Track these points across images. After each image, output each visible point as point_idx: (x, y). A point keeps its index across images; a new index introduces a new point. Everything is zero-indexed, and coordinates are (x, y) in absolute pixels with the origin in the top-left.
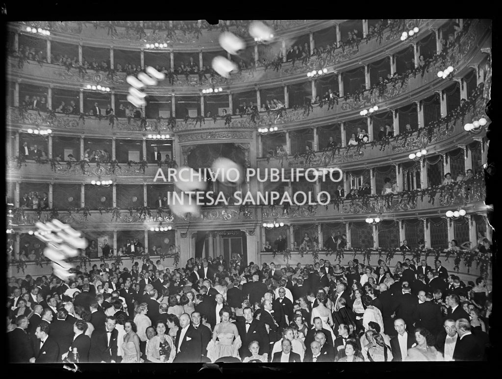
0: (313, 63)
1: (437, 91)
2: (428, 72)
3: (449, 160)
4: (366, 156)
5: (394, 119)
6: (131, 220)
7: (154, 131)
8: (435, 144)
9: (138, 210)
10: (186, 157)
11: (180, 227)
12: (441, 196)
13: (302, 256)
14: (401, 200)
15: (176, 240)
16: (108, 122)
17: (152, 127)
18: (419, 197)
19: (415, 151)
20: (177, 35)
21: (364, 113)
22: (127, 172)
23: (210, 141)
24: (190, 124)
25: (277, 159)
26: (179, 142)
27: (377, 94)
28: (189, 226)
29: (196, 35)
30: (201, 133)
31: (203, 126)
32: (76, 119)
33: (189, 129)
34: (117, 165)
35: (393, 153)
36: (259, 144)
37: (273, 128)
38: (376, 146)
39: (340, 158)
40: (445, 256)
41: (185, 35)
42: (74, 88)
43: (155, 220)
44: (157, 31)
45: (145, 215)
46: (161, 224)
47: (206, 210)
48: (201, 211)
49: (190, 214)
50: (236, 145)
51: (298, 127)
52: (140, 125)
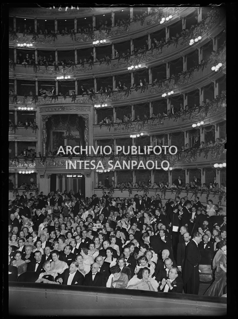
0: (132, 61)
1: (212, 81)
2: (206, 67)
3: (218, 128)
4: (165, 125)
5: (184, 100)
7: (22, 104)
8: (210, 117)
10: (45, 123)
11: (39, 171)
12: (212, 153)
13: (122, 192)
14: (187, 155)
15: (37, 179)
17: (21, 101)
18: (198, 154)
19: (197, 122)
20: (40, 38)
21: (164, 95)
23: (62, 112)
24: (48, 100)
25: (107, 126)
26: (40, 113)
27: (174, 83)
28: (46, 170)
29: (53, 38)
30: (55, 107)
31: (57, 102)
33: (47, 103)
35: (182, 124)
36: (95, 116)
37: (104, 104)
38: (172, 118)
39: (148, 126)
40: (213, 194)
41: (45, 38)
43: (22, 165)
44: (26, 35)
45: (15, 162)
46: (26, 168)
47: (57, 160)
48: (54, 160)
49: (46, 162)
50: (79, 116)
51: (121, 104)
52: (12, 100)
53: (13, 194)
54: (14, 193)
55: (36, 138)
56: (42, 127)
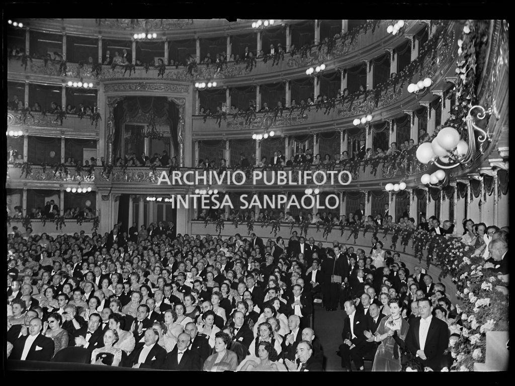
1: (388, 50)
2: (379, 27)
3: (395, 127)
4: (310, 120)
5: (342, 79)
6: (44, 178)
7: (75, 77)
8: (382, 109)
9: (52, 167)
10: (112, 109)
11: (101, 189)
12: (383, 166)
13: (237, 227)
15: (97, 203)
16: (20, 63)
17: (73, 72)
18: (362, 167)
19: (360, 117)
21: (310, 71)
22: (41, 121)
23: (141, 92)
25: (215, 118)
26: (104, 92)
27: (326, 51)
28: (112, 188)
30: (130, 83)
31: (133, 75)
33: (117, 77)
34: (30, 114)
35: (338, 118)
36: (195, 101)
37: (212, 83)
38: (321, 109)
39: (282, 120)
40: (384, 233)
43: (73, 179)
45: (60, 173)
46: (79, 184)
47: (131, 171)
49: (113, 175)
50: (169, 99)
51: (239, 83)
52: (58, 69)
53: (56, 226)
54: (57, 224)
55: (97, 134)
56: (108, 116)
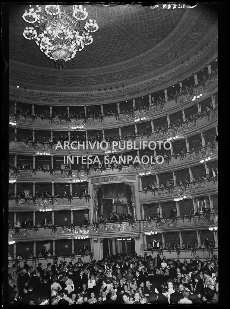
0: (170, 133)
4: (205, 188)
6: (63, 233)
7: (76, 177)
9: (67, 226)
10: (96, 192)
11: (93, 236)
13: (170, 253)
15: (91, 245)
16: (49, 173)
17: (75, 175)
20: (89, 121)
21: (202, 161)
22: (60, 202)
23: (111, 182)
24: (98, 172)
25: (151, 191)
26: (91, 184)
27: (209, 149)
28: (99, 235)
29: (100, 120)
30: (105, 177)
31: (106, 173)
32: (30, 172)
33: (97, 175)
34: (55, 199)
36: (140, 183)
37: (148, 173)
38: (211, 181)
39: (189, 190)
41: (94, 121)
42: (29, 155)
43: (78, 232)
44: (78, 119)
45: (71, 230)
46: (81, 235)
47: (109, 225)
48: (106, 225)
49: (99, 228)
50: (126, 184)
51: (163, 171)
52: (68, 174)
53: (71, 260)
54: (71, 258)
55: (89, 207)
56: (94, 196)
